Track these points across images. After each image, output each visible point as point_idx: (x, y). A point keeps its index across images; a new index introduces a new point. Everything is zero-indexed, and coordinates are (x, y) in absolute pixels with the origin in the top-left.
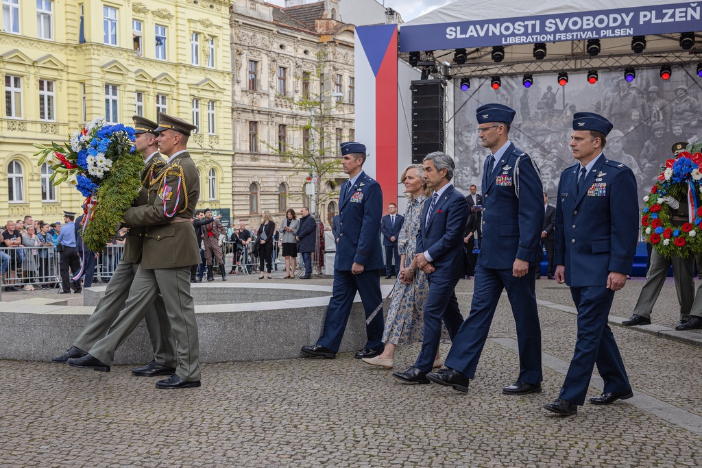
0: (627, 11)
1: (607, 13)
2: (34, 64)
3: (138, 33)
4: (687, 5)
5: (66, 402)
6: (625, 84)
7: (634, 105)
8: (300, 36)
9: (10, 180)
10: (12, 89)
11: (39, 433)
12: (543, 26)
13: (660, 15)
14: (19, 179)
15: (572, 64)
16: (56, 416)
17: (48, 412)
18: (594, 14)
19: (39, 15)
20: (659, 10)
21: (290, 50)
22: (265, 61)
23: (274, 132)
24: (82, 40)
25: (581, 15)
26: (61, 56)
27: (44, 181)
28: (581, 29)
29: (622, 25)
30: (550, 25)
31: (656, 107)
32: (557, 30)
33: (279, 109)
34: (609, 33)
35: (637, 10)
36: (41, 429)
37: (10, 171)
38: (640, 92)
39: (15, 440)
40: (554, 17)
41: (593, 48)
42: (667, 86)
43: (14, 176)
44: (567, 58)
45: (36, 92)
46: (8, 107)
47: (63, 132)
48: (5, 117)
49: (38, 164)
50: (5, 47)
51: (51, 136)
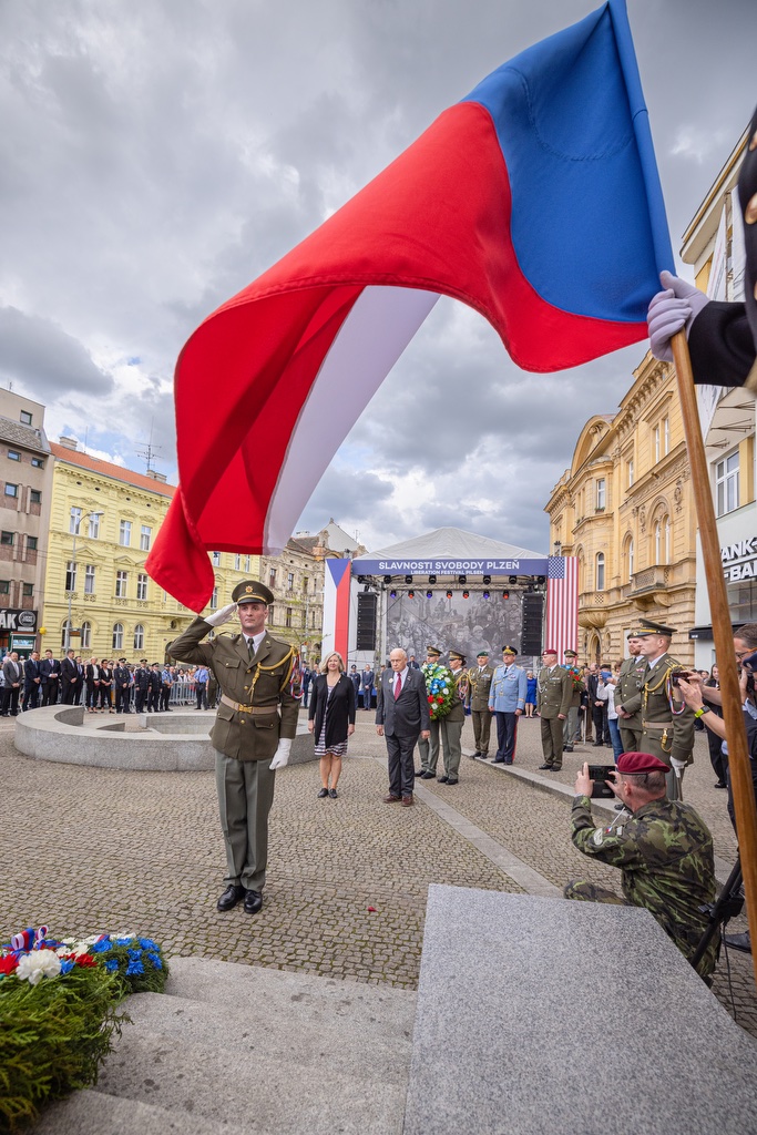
0: (480, 561)
1: (470, 561)
2: (136, 566)
4: (512, 560)
6: (483, 600)
7: (489, 612)
8: (303, 556)
9: (115, 635)
10: (121, 579)
12: (434, 565)
13: (498, 565)
14: (120, 635)
15: (454, 586)
18: (462, 561)
19: (142, 536)
20: (498, 562)
21: (296, 564)
22: (281, 570)
23: (284, 612)
25: (455, 561)
27: (136, 636)
28: (455, 569)
29: (478, 569)
30: (438, 566)
31: (501, 614)
32: (442, 569)
33: (287, 599)
34: (470, 572)
35: (486, 561)
37: (115, 629)
38: (492, 605)
40: (440, 561)
41: (462, 580)
42: (507, 602)
43: (117, 633)
44: (452, 583)
45: (136, 582)
46: (118, 590)
47: (150, 607)
48: (115, 596)
49: (133, 627)
50: (119, 554)
51: (143, 609)
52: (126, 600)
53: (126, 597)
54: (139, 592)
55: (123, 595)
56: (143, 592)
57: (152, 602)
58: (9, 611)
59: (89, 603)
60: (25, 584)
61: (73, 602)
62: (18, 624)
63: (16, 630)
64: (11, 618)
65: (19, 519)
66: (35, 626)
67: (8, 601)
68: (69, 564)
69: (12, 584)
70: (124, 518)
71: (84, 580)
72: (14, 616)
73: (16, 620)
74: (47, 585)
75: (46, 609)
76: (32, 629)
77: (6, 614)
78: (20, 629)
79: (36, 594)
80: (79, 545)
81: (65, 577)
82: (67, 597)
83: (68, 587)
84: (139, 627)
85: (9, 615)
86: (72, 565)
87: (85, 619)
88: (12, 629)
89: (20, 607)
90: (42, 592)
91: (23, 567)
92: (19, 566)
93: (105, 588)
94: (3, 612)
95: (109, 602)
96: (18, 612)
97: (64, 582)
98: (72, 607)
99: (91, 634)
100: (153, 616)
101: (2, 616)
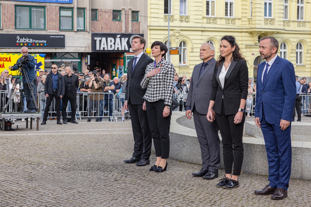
46: (208, 10)
47: (238, 24)
48: (206, 16)
51: (231, 26)
52: (215, 19)
53: (215, 16)
54: (226, 10)
55: (213, 14)
56: (230, 10)
57: (239, 19)
58: (123, 36)
59: (184, 24)
60: (133, 12)
61: (171, 24)
62: (129, 46)
63: (128, 51)
64: (125, 40)
67: (121, 27)
69: (123, 12)
71: (178, 4)
72: (127, 39)
73: (128, 43)
74: (149, 11)
75: (149, 32)
77: (120, 38)
79: (141, 19)
81: (162, 3)
82: (165, 18)
83: (166, 11)
85: (123, 39)
87: (181, 39)
88: (125, 51)
89: (130, 32)
90: (146, 17)
93: (197, 9)
94: (119, 36)
95: (201, 21)
96: (128, 36)
97: (162, 7)
98: (171, 28)
99: (186, 52)
100: (241, 32)
101: (118, 40)
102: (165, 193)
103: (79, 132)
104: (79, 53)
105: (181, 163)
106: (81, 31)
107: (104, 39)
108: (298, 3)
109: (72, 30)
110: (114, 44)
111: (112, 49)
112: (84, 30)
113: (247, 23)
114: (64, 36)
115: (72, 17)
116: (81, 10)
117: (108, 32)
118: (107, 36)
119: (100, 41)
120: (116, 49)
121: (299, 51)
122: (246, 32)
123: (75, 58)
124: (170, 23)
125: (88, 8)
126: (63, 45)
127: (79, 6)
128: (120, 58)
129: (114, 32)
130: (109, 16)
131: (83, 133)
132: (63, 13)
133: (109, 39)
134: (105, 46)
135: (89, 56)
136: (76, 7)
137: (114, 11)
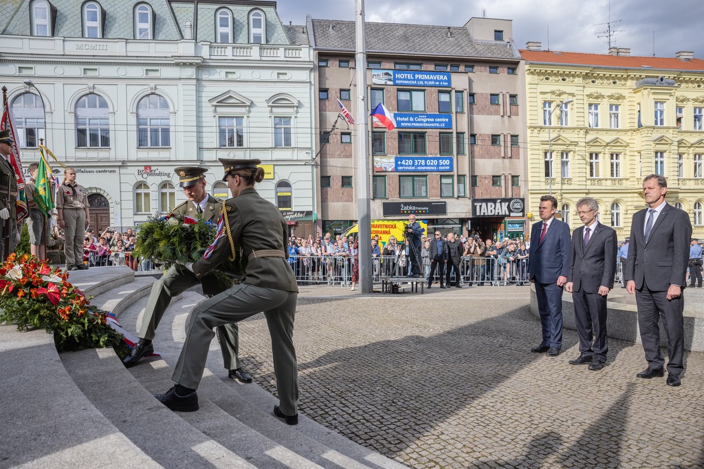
2: (608, 144)
3: (679, 115)
5: (622, 368)
10: (594, 161)
11: (604, 387)
16: (615, 378)
17: (610, 373)
19: (611, 115)
24: (640, 125)
26: (625, 138)
27: (612, 214)
36: (606, 384)
39: (590, 388)
45: (609, 161)
46: (591, 172)
47: (626, 184)
48: (590, 177)
49: (609, 205)
50: (590, 137)
51: (617, 186)
52: (600, 180)
53: (600, 177)
54: (612, 171)
55: (597, 175)
56: (617, 171)
57: (627, 179)
58: (503, 200)
59: (566, 187)
60: (513, 177)
62: (510, 211)
63: (509, 216)
64: (505, 205)
65: (503, 122)
66: (523, 211)
67: (501, 192)
68: (546, 153)
69: (503, 177)
70: (592, 101)
71: (560, 166)
72: (507, 204)
73: (508, 207)
74: (530, 175)
75: (530, 196)
76: (521, 214)
77: (501, 202)
78: (512, 214)
79: (521, 183)
80: (554, 135)
81: (543, 166)
82: (547, 183)
83: (547, 174)
84: (615, 204)
85: (503, 204)
86: (548, 155)
88: (506, 216)
89: (510, 196)
90: (526, 181)
91: (510, 162)
92: (507, 161)
93: (580, 170)
94: (499, 201)
95: (584, 183)
96: (509, 200)
97: (543, 170)
98: (552, 191)
99: (569, 214)
100: (629, 193)
101: (498, 205)
102: (552, 362)
103: (462, 296)
104: (460, 219)
105: (568, 331)
106: (462, 197)
107: (484, 204)
108: (695, 160)
109: (452, 197)
110: (495, 208)
111: (492, 214)
112: (464, 197)
113: (636, 183)
114: (445, 202)
115: (453, 184)
116: (461, 177)
117: (488, 197)
118: (487, 201)
119: (481, 206)
120: (496, 214)
121: (697, 211)
122: (635, 193)
123: (456, 224)
124: (552, 186)
125: (468, 175)
126: (444, 212)
127: (459, 174)
128: (501, 223)
129: (494, 197)
130: (488, 182)
131: (467, 298)
132: (444, 181)
133: (489, 204)
134: (486, 211)
135: (470, 221)
136: (456, 174)
137: (493, 176)
